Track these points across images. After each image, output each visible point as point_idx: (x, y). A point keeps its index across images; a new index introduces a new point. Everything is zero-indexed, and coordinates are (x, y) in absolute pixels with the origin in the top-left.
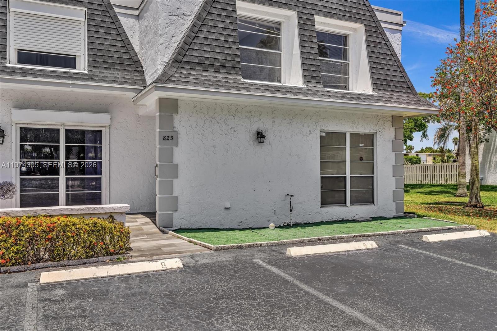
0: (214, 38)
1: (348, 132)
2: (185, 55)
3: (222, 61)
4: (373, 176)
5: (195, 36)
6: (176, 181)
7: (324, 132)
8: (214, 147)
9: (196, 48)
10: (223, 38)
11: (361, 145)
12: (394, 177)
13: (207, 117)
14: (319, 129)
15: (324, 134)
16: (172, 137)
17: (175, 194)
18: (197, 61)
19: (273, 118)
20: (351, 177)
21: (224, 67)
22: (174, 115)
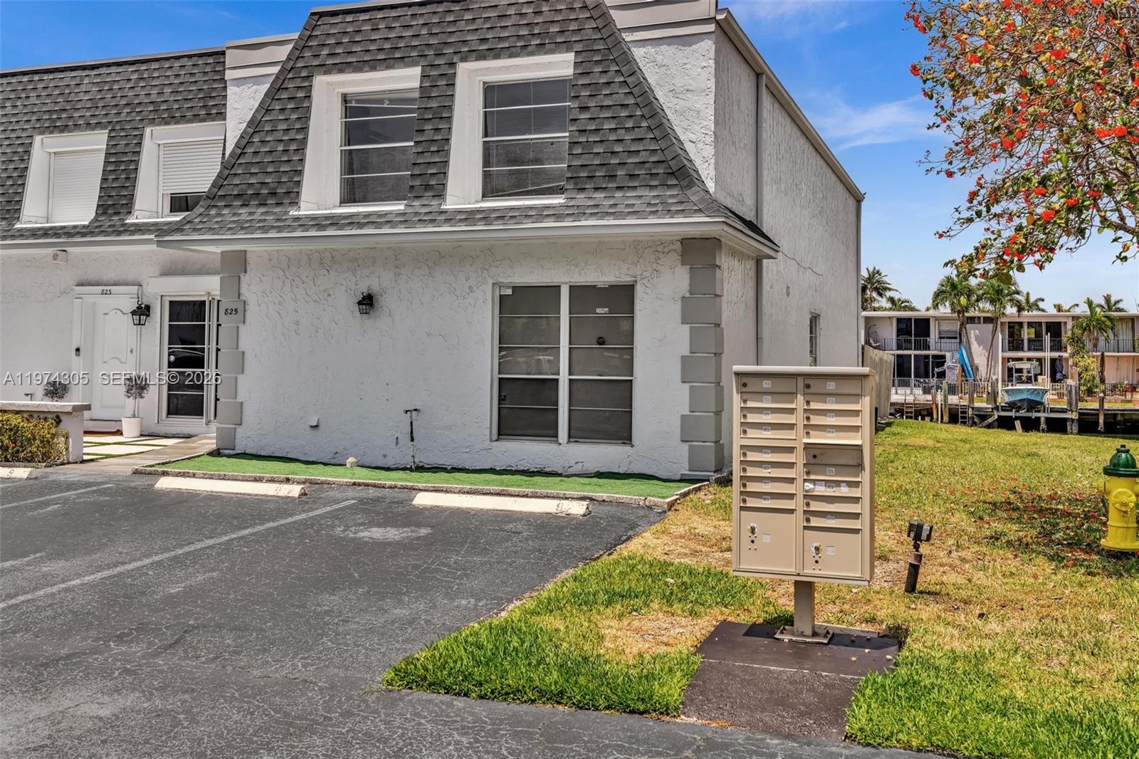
0: (268, 150)
1: (566, 283)
2: (222, 186)
3: (271, 185)
4: (631, 380)
5: (241, 154)
6: (240, 377)
7: (508, 287)
8: (297, 323)
9: (240, 172)
10: (281, 148)
11: (599, 310)
12: (684, 384)
13: (287, 274)
14: (491, 282)
15: (509, 292)
16: (236, 310)
17: (240, 399)
18: (236, 193)
19: (397, 267)
20: (570, 380)
21: (273, 194)
22: (242, 275)
